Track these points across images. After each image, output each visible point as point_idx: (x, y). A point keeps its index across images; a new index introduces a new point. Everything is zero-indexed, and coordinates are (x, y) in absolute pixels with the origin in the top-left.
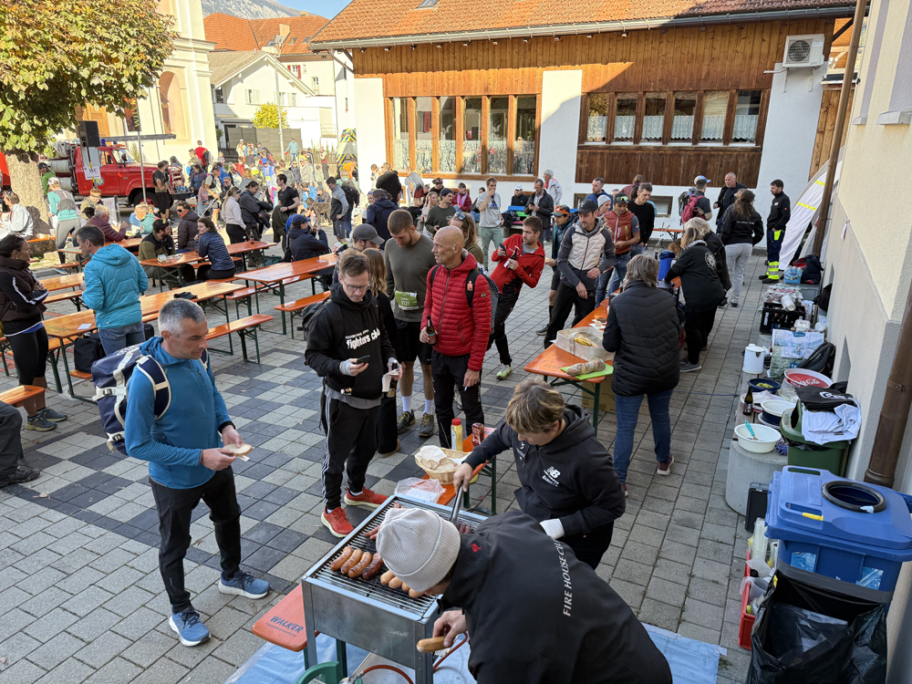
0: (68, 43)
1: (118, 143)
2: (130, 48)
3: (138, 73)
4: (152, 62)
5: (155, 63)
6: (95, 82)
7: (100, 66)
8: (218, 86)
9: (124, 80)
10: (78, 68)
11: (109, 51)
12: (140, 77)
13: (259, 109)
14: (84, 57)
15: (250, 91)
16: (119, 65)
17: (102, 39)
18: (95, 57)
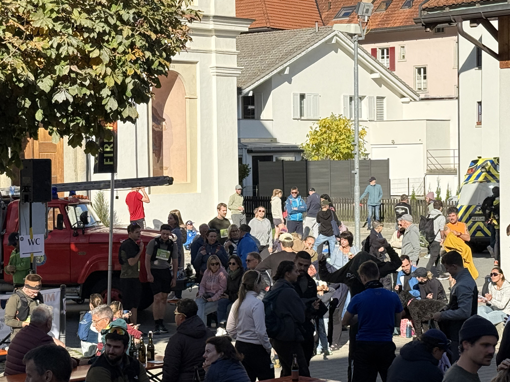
0: (27, 38)
1: (78, 193)
2: (119, 41)
3: (128, 80)
4: (153, 62)
5: (157, 63)
6: (60, 97)
7: (71, 71)
8: (248, 90)
9: (105, 92)
10: (36, 78)
11: (88, 47)
12: (130, 87)
13: (316, 126)
14: (48, 59)
15: (302, 97)
16: (100, 69)
17: (80, 29)
18: (65, 59)
